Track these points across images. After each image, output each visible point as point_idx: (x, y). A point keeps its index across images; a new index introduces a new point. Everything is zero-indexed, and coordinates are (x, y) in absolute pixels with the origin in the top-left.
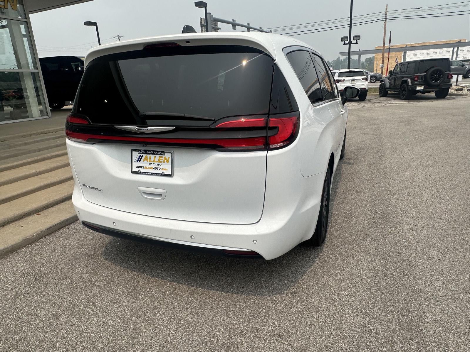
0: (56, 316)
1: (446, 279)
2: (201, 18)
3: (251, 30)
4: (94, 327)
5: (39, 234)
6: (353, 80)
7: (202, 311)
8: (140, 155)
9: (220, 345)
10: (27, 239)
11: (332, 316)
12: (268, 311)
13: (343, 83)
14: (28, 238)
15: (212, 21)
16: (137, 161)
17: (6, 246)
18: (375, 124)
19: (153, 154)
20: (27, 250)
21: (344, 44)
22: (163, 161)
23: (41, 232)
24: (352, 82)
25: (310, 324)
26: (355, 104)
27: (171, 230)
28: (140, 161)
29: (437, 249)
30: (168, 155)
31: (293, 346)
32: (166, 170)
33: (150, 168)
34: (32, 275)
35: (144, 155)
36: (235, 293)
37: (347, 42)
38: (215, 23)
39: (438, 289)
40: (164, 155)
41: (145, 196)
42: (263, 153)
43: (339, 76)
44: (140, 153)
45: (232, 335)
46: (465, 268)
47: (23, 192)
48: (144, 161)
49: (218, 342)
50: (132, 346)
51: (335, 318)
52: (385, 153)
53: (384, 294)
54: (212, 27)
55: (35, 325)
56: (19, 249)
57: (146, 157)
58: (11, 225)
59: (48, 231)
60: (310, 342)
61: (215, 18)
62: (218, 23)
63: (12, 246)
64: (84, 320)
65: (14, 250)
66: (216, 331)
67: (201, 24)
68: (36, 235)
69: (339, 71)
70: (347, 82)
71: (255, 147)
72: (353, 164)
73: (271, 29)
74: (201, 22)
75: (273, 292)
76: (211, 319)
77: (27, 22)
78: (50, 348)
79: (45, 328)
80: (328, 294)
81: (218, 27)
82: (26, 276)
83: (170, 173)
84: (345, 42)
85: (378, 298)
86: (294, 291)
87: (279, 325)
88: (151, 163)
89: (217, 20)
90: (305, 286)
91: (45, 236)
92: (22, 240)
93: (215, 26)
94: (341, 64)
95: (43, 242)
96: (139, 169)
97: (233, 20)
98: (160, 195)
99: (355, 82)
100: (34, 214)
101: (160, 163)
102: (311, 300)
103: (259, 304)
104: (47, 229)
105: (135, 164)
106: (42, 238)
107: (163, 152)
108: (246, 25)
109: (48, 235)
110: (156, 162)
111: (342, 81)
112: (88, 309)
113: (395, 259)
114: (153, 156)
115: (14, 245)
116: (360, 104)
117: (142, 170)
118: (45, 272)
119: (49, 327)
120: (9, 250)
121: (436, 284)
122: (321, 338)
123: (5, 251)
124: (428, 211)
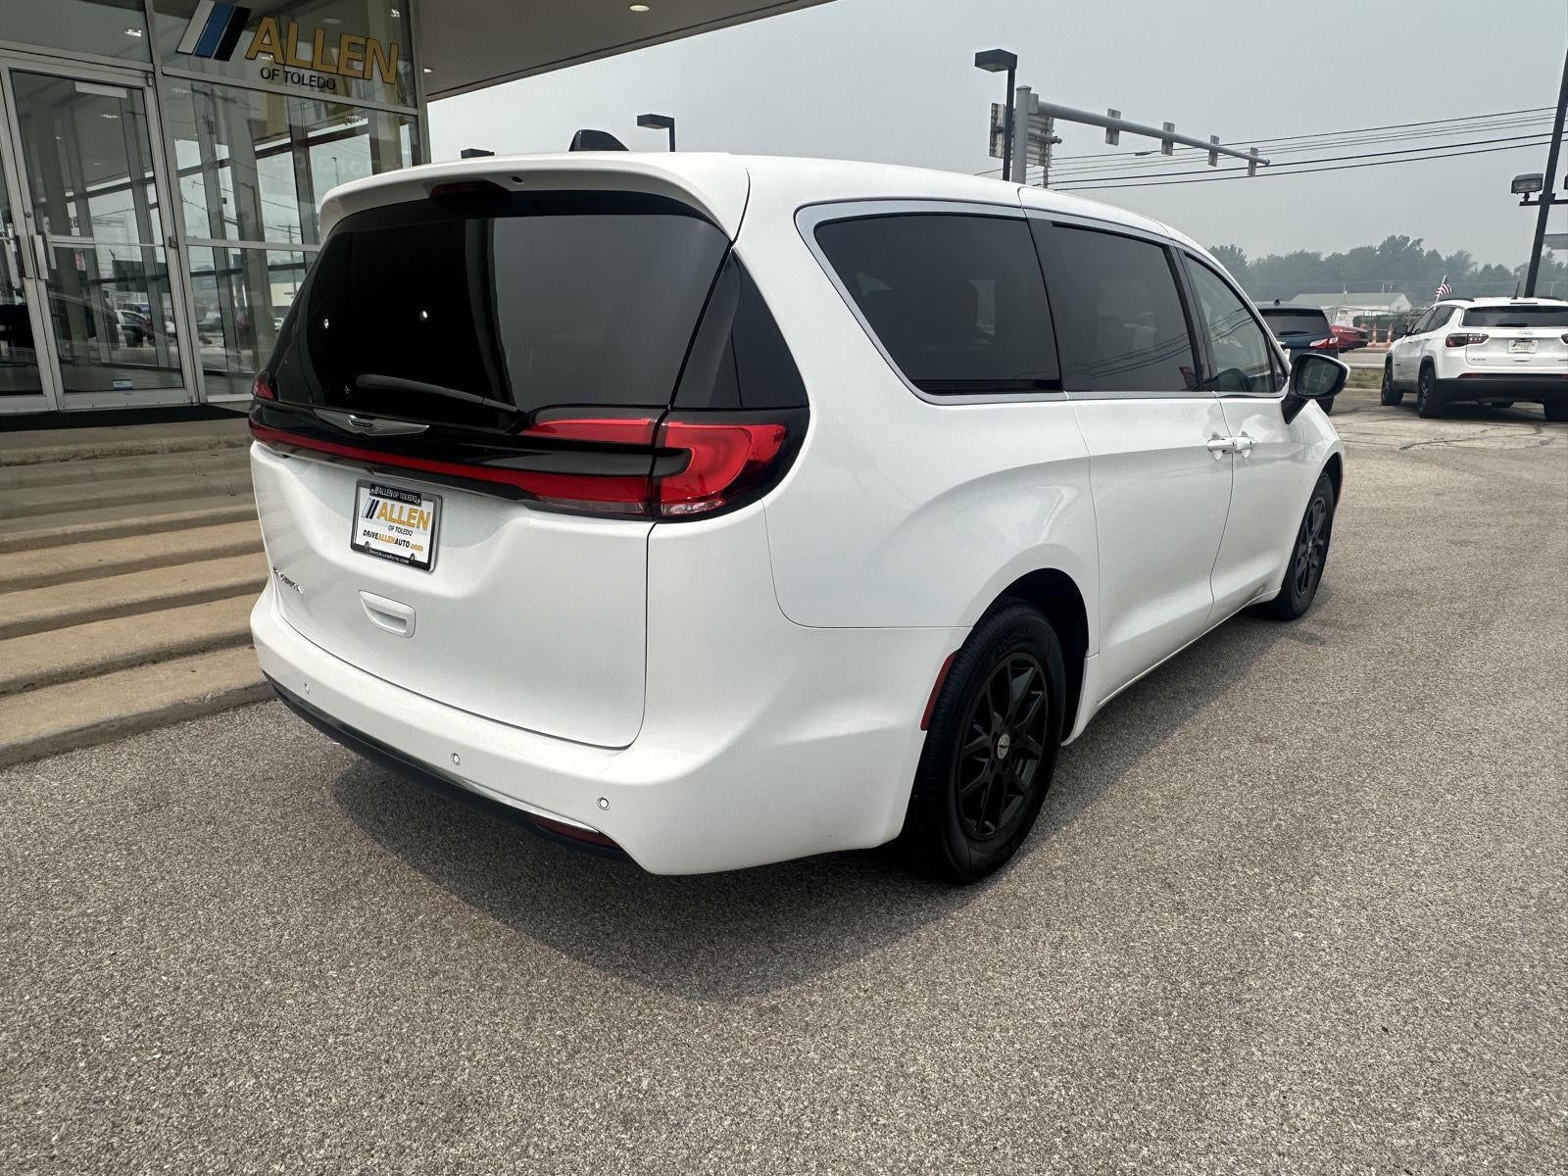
0: (119, 910)
1: (1356, 1100)
2: (995, 106)
3: (1176, 145)
4: (181, 960)
5: (219, 697)
6: (1523, 340)
7: (472, 990)
8: (373, 498)
9: (444, 1096)
10: (184, 704)
11: (833, 1107)
12: (650, 1042)
13: (1477, 349)
14: (186, 701)
15: (1030, 114)
16: (367, 517)
17: (125, 713)
18: (1541, 513)
19: (398, 499)
20: (173, 733)
21: (1522, 204)
22: (415, 522)
23: (227, 693)
24: (1519, 348)
25: (744, 1110)
26: (1513, 433)
27: (410, 727)
28: (371, 518)
29: (1408, 993)
30: (427, 507)
31: (642, 1158)
32: (420, 548)
33: (390, 540)
34: (140, 799)
35: (382, 500)
36: (598, 966)
37: (1534, 197)
38: (1042, 123)
39: (1290, 1126)
40: (420, 505)
41: (376, 620)
42: (638, 529)
43: (1466, 323)
44: (374, 495)
45: (498, 1078)
46: (1467, 1085)
47: (247, 582)
48: (378, 518)
49: (445, 1086)
50: (231, 1032)
51: (839, 1117)
52: (1487, 623)
53: (1067, 1089)
54: (1030, 134)
55: (61, 918)
56: (159, 726)
57: (385, 504)
58: (175, 664)
59: (246, 694)
60: (700, 1162)
61: (1045, 104)
62: (1056, 121)
63: (141, 714)
64: (172, 936)
65: (143, 727)
66: (463, 1056)
67: (993, 125)
68: (212, 699)
69: (1468, 305)
70: (1494, 347)
71: (619, 507)
72: (1323, 643)
73: (1254, 146)
74: (994, 118)
75: (709, 991)
76: (477, 1018)
77: (416, 116)
78: (52, 982)
79: (77, 931)
80: (876, 1040)
81: (1054, 135)
82: (126, 798)
83: (426, 561)
84: (1527, 196)
85: (1035, 1098)
86: (774, 1002)
87: (651, 1087)
88: (392, 524)
89: (1050, 113)
90: (821, 996)
91: (236, 708)
92: (169, 706)
93: (1042, 130)
94: (1554, 280)
95: (222, 722)
96: (368, 539)
97: (1113, 113)
98: (400, 621)
99: (1532, 349)
100: (243, 644)
101: (410, 529)
102: (805, 1042)
103: (640, 1014)
104: (246, 689)
105: (364, 524)
106: (226, 710)
107: (419, 496)
108: (1160, 128)
109: (246, 704)
110: (402, 523)
111: (1473, 342)
112: (200, 913)
113: (1208, 988)
114: (398, 504)
115: (146, 713)
116: (1539, 432)
117: (375, 544)
118: (173, 796)
119: (86, 931)
120: (130, 724)
121: (1296, 1106)
122: (745, 1161)
123: (117, 725)
124: (1489, 856)
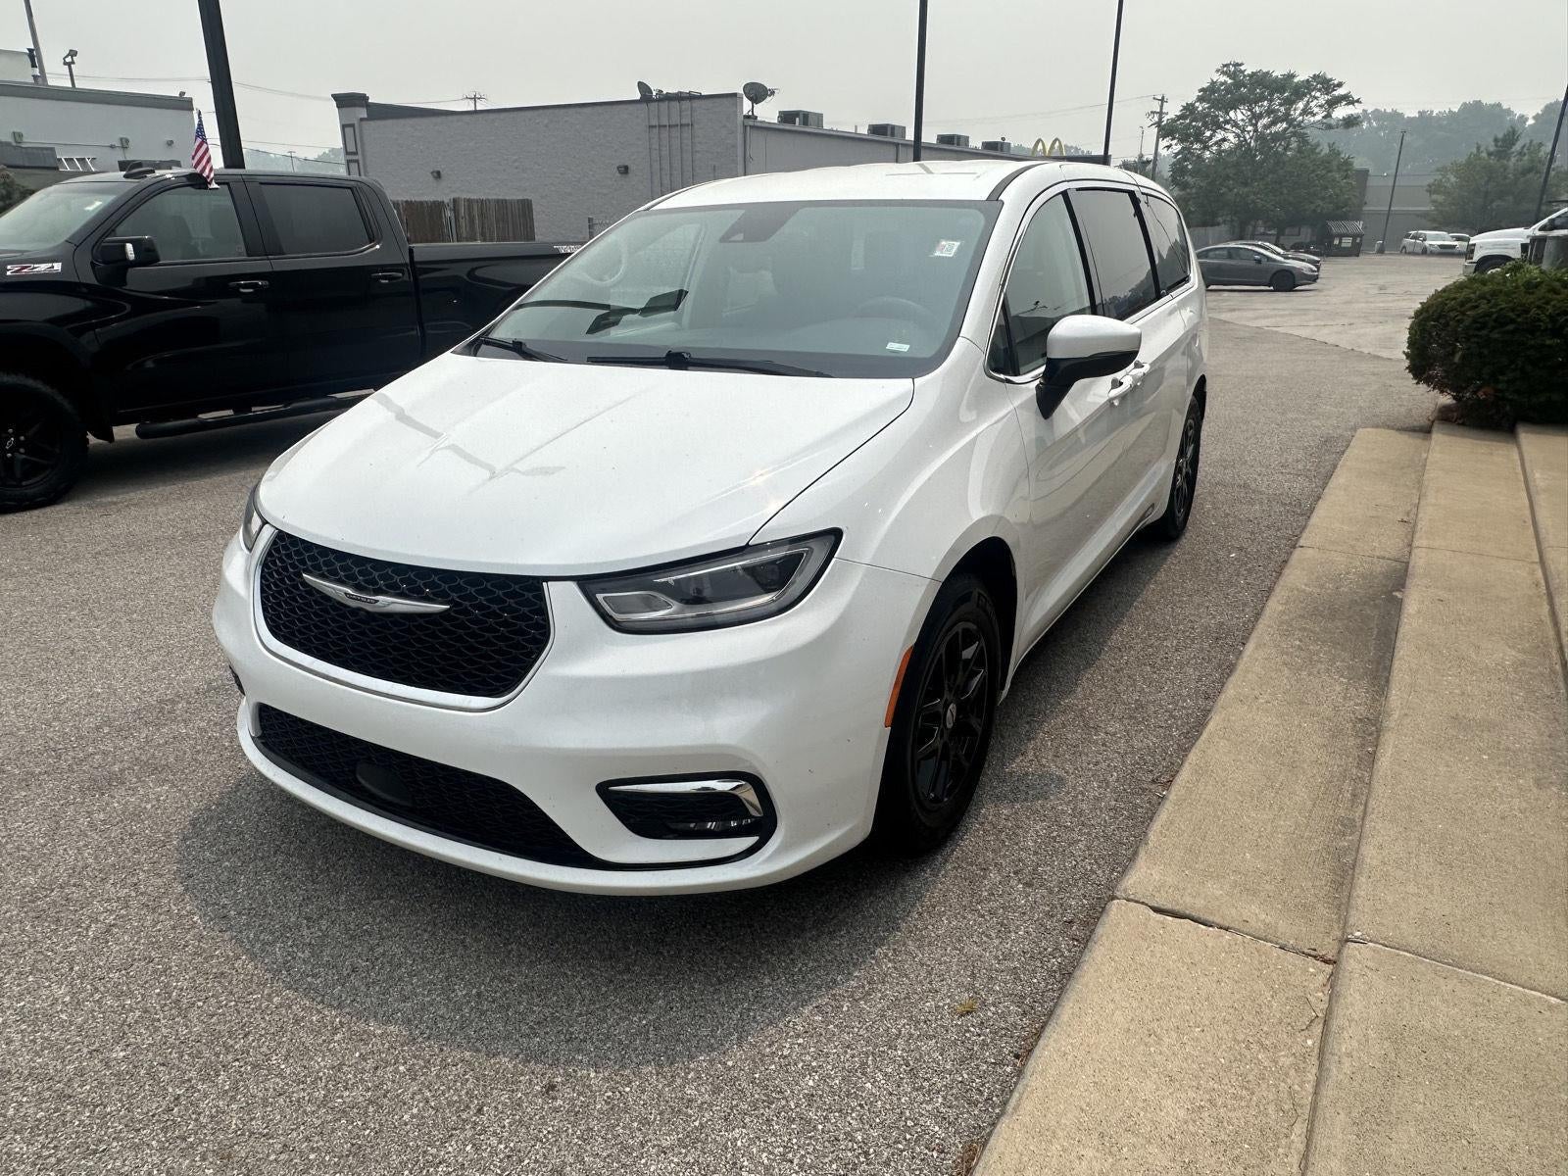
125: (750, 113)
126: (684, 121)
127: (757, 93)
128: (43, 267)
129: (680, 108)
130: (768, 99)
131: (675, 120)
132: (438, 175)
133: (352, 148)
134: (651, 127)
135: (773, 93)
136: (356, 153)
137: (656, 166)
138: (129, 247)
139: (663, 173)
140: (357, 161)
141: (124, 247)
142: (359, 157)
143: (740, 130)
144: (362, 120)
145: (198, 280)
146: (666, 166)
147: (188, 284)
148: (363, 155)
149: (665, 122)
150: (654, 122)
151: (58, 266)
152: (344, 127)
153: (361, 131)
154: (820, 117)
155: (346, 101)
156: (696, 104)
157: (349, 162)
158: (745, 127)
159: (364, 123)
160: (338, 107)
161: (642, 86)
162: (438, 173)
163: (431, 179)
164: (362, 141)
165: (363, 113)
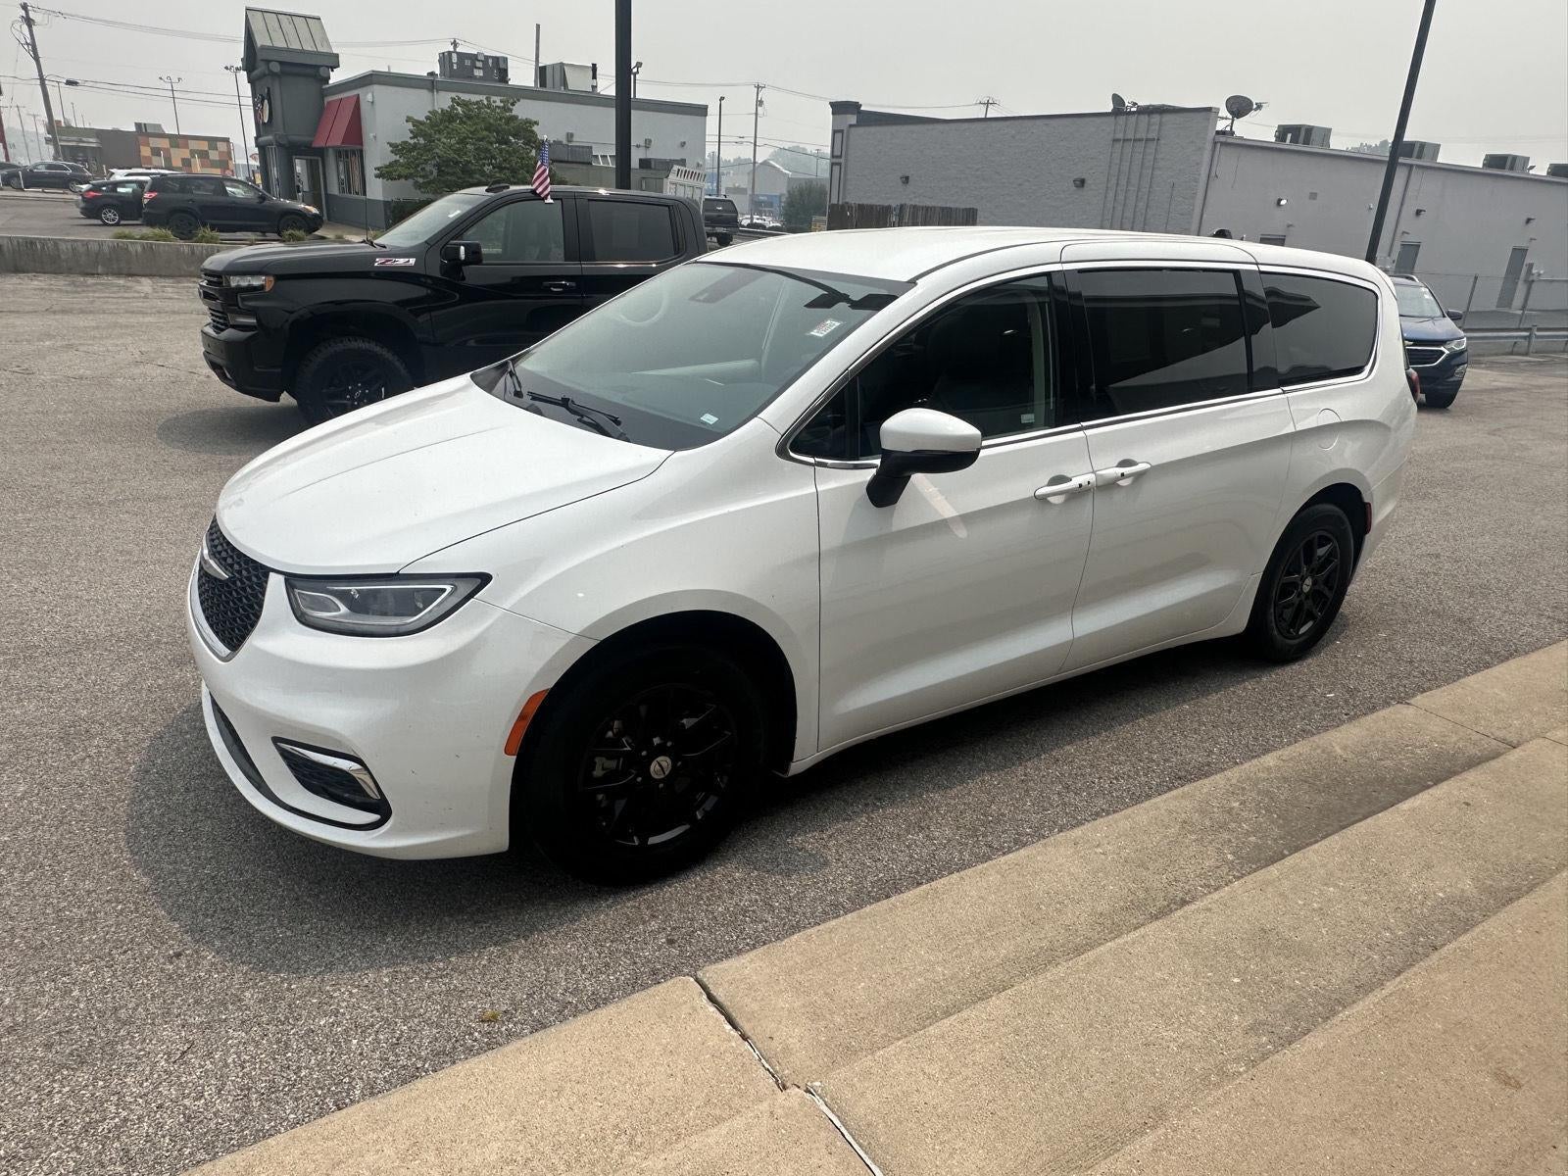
125: (1228, 129)
126: (1150, 136)
127: (1240, 107)
128: (401, 261)
129: (1149, 121)
130: (1253, 113)
131: (1142, 135)
132: (906, 180)
133: (837, 153)
134: (1115, 140)
135: (1259, 106)
136: (840, 157)
137: (1114, 181)
138: (462, 248)
139: (1119, 188)
140: (840, 164)
141: (458, 250)
142: (842, 160)
143: (1209, 146)
144: (851, 126)
145: (513, 278)
146: (1123, 182)
147: (509, 280)
148: (846, 160)
149: (1130, 136)
150: (1120, 136)
151: (412, 261)
152: (835, 132)
153: (848, 137)
154: (1327, 132)
155: (839, 108)
156: (1167, 117)
157: (833, 164)
158: (1215, 143)
159: (853, 129)
160: (833, 114)
161: (1117, 100)
162: (907, 178)
163: (900, 181)
164: (847, 148)
165: (853, 119)
